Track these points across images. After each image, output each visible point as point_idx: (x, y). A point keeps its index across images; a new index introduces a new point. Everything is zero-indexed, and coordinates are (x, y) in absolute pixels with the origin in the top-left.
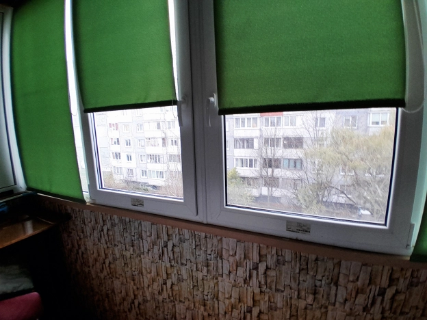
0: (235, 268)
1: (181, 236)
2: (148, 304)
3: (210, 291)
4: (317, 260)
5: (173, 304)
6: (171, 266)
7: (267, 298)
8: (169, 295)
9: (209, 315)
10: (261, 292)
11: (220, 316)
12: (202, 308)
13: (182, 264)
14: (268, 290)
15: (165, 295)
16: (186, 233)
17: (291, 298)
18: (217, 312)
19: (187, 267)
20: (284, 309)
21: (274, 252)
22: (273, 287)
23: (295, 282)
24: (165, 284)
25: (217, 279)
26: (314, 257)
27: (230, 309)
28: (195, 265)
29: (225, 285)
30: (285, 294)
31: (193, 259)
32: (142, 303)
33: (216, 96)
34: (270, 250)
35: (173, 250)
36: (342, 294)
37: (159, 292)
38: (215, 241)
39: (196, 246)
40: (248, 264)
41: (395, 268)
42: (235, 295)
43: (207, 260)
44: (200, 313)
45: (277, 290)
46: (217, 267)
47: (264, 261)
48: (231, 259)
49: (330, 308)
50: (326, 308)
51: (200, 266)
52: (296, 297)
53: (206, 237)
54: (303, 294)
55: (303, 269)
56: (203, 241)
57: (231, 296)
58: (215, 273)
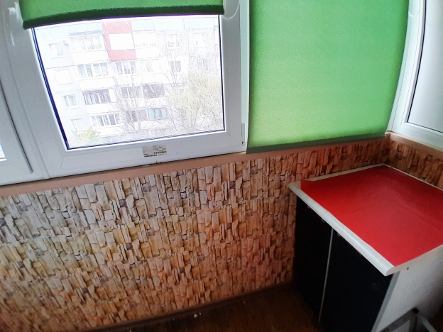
0: (101, 214)
1: (20, 205)
2: (14, 296)
3: (81, 248)
4: (177, 175)
5: (42, 282)
6: (22, 244)
7: (143, 228)
8: (33, 276)
9: (89, 272)
10: (136, 224)
11: (101, 267)
12: (79, 270)
13: (34, 236)
14: (142, 220)
15: (28, 278)
16: (25, 198)
17: (164, 218)
18: (96, 266)
19: (42, 236)
20: (161, 230)
21: (137, 182)
22: (146, 215)
23: (164, 202)
24: (23, 266)
25: (84, 233)
26: (174, 174)
27: (110, 256)
28: (52, 231)
29: (95, 235)
30: (158, 216)
31: (46, 225)
32: (7, 298)
33: (17, 5)
34: (133, 181)
35: (15, 225)
36: (204, 196)
37: (20, 278)
38: (67, 194)
39: (44, 209)
40: (114, 204)
41: (237, 163)
42: (110, 240)
43: (65, 218)
44: (78, 276)
45: (150, 216)
46: (80, 221)
47: (130, 194)
48: (94, 207)
49: (198, 212)
50: (195, 213)
51: (58, 230)
52: (168, 215)
53: (53, 194)
54: (173, 210)
55: (168, 188)
56: (51, 200)
57: (106, 243)
58: (79, 229)
